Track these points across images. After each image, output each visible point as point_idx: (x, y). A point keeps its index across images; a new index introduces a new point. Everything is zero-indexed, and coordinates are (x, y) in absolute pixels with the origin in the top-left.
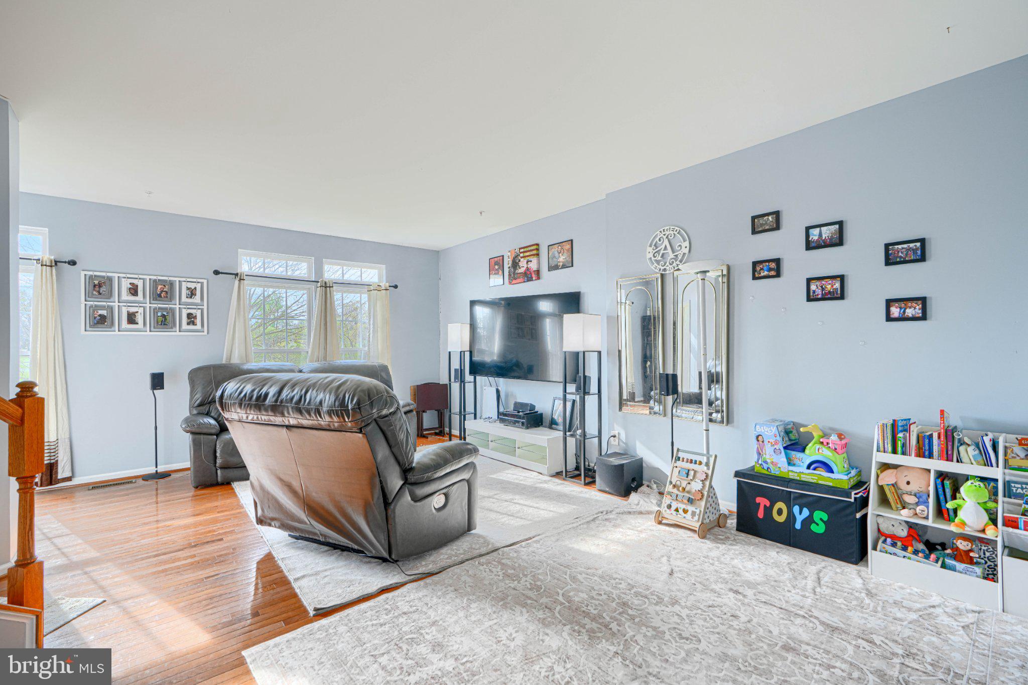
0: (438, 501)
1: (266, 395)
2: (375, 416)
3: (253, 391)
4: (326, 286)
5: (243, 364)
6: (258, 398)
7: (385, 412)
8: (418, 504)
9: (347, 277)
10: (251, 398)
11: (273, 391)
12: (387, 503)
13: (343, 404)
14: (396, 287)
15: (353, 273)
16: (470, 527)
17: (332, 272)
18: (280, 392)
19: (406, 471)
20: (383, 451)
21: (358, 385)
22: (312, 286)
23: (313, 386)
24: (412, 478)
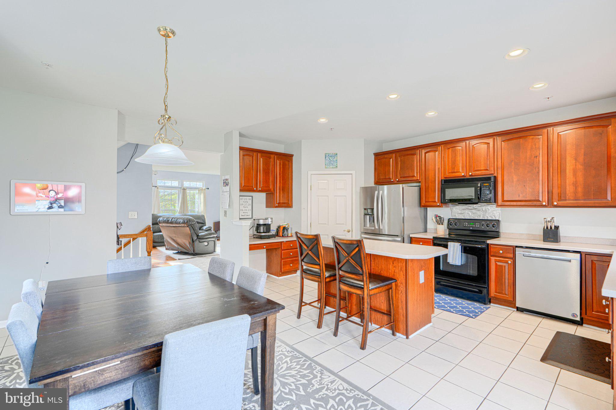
0: (206, 244)
1: (169, 220)
2: (190, 224)
3: (166, 219)
4: (184, 189)
5: (158, 214)
6: (167, 221)
7: (192, 223)
8: (200, 243)
9: (192, 186)
10: (166, 221)
11: (170, 219)
12: (193, 242)
13: (184, 221)
14: (208, 189)
15: (193, 184)
16: (214, 251)
17: (186, 184)
18: (172, 219)
19: (198, 236)
20: (192, 231)
21: (187, 218)
22: (180, 189)
23: (179, 218)
24: (199, 237)
